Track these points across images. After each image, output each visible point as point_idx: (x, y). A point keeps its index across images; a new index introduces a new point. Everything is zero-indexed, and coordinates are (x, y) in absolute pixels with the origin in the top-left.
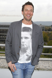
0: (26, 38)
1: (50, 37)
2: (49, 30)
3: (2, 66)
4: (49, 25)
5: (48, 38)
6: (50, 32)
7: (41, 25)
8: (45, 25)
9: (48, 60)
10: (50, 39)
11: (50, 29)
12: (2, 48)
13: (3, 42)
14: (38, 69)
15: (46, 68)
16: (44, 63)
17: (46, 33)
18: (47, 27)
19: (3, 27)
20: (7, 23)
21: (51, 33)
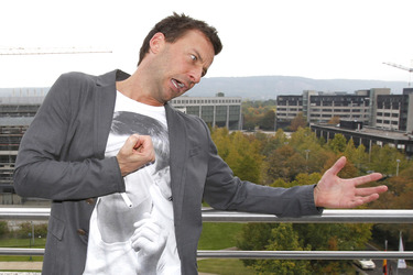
1: (273, 164)
2: (269, 122)
4: (264, 98)
5: (264, 166)
6: (273, 134)
7: (221, 95)
8: (244, 99)
11: (271, 115)
13: (18, 197)
17: (251, 139)
18: (257, 104)
19: (14, 114)
21: (276, 142)
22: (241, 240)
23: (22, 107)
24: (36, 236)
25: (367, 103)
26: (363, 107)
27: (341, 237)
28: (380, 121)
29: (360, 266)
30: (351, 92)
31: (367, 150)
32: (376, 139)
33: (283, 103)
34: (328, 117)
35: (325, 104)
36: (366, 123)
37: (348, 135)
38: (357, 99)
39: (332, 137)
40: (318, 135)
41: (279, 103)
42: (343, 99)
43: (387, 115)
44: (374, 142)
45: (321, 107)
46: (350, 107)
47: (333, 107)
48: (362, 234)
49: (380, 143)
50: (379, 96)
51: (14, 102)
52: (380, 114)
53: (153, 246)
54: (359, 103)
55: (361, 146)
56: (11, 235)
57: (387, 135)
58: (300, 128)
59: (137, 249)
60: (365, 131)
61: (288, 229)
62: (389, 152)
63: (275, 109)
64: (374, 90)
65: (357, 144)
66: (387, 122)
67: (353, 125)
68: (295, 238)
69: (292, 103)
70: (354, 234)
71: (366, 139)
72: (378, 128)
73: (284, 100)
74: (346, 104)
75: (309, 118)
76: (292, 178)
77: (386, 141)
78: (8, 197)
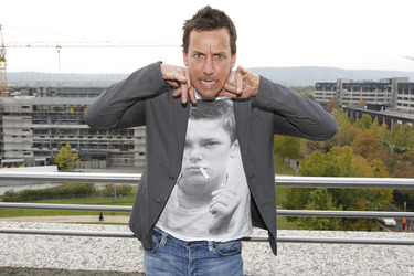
0: (208, 143)
3: (107, 268)
4: (304, 85)
9: (308, 237)
10: (312, 147)
12: (100, 187)
13: (104, 163)
16: (290, 250)
18: (299, 90)
22: (285, 200)
24: (118, 195)
25: (389, 89)
26: (386, 92)
27: (368, 199)
28: (400, 104)
29: (383, 223)
30: (376, 80)
31: (389, 128)
32: (396, 119)
33: (321, 89)
34: (357, 100)
35: (355, 90)
36: (389, 106)
37: (373, 116)
38: (381, 86)
39: (360, 117)
40: (349, 115)
41: (317, 88)
42: (370, 86)
43: (406, 99)
44: (395, 121)
45: (352, 92)
46: (376, 92)
47: (361, 93)
48: (385, 197)
49: (400, 122)
50: (399, 84)
52: (400, 98)
53: (227, 210)
54: (383, 89)
55: (384, 124)
56: (97, 194)
57: (406, 116)
58: (334, 110)
59: (214, 212)
60: (388, 112)
61: (323, 192)
62: (407, 130)
63: (314, 93)
64: (396, 79)
65: (381, 123)
66: (406, 105)
67: (378, 107)
68: (330, 198)
69: (327, 89)
70: (378, 196)
71: (389, 119)
72: (399, 110)
73: (321, 86)
74: (372, 90)
75: (341, 101)
76: (327, 150)
77: (405, 120)
78: (95, 162)
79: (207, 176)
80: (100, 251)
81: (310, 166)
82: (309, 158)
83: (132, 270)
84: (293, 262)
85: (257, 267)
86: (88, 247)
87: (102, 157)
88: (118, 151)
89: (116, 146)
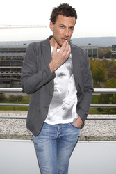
2: (109, 55)
3: (11, 133)
4: (107, 46)
5: (107, 72)
6: (110, 60)
7: (90, 44)
8: (99, 46)
9: (108, 118)
10: (110, 76)
11: (110, 53)
12: (7, 96)
13: (9, 85)
14: (87, 139)
15: (104, 135)
16: (99, 124)
17: (101, 62)
18: (104, 48)
19: (7, 52)
20: (16, 42)
21: (111, 63)
22: (97, 102)
23: (10, 49)
24: (16, 100)
41: (113, 47)
51: (7, 47)
59: (64, 109)
63: (111, 50)
73: (115, 46)
78: (5, 85)
79: (60, 92)
80: (7, 125)
81: (109, 85)
82: (109, 81)
83: (23, 134)
84: (100, 130)
85: (83, 132)
86: (2, 124)
87: (8, 82)
88: (16, 79)
89: (15, 77)
